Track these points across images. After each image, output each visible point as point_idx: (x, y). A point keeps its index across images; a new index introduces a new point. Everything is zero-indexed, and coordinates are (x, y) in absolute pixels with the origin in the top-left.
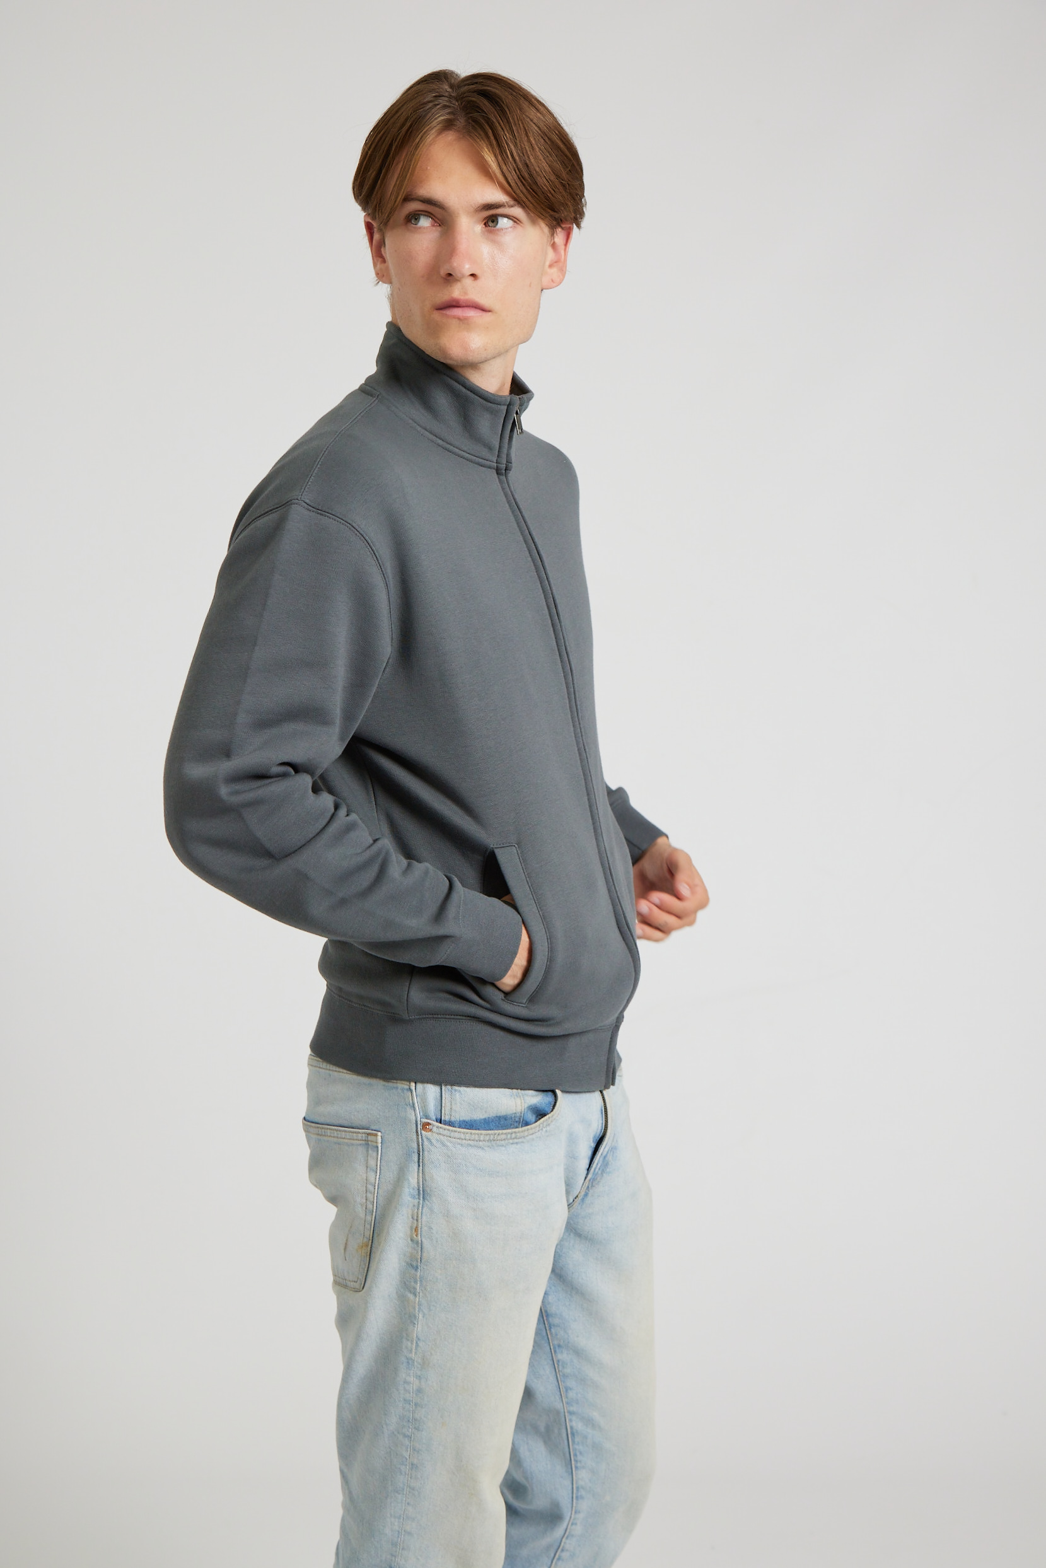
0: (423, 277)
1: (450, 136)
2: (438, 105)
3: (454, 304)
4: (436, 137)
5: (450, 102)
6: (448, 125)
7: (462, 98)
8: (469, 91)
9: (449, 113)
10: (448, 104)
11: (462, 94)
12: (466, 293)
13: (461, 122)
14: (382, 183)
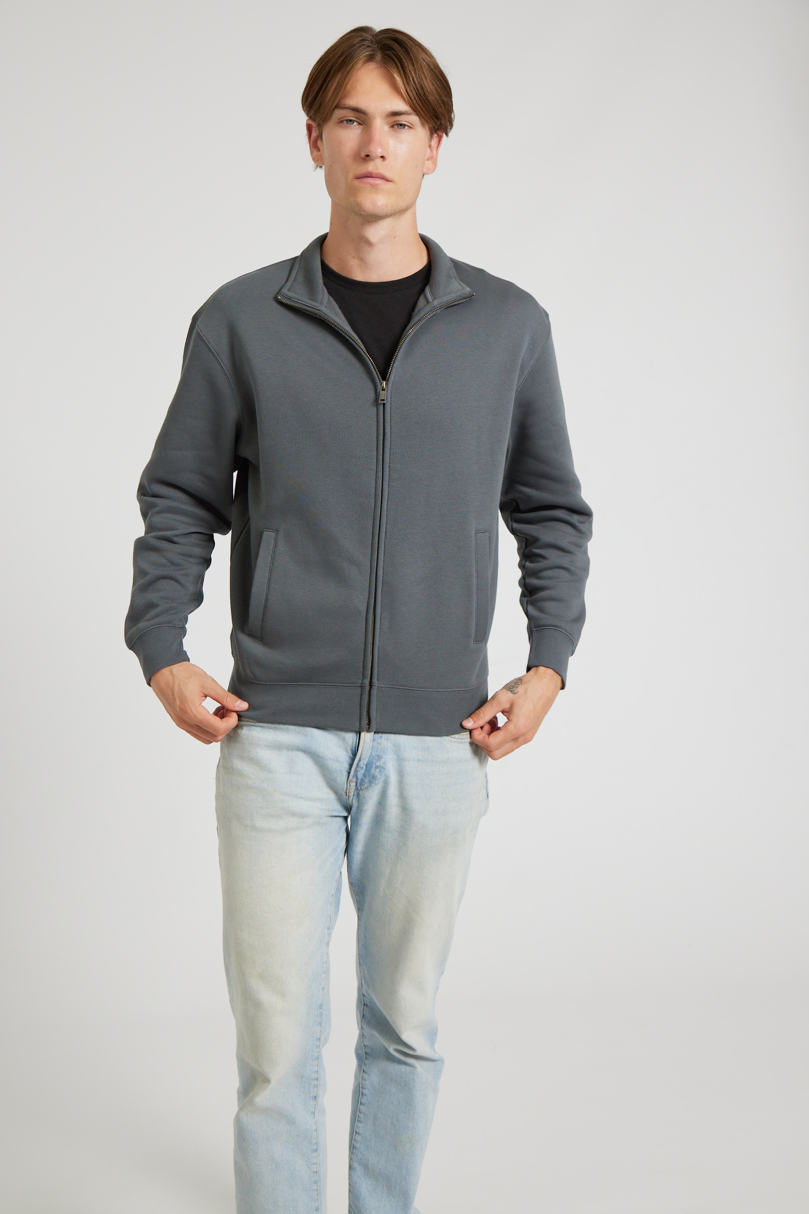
0: (349, 157)
1: (372, 66)
2: (364, 45)
3: (369, 175)
4: (362, 65)
5: (372, 43)
6: (370, 58)
7: (380, 42)
8: (385, 38)
9: (372, 50)
10: (370, 44)
11: (380, 39)
12: (377, 169)
13: (379, 56)
14: (323, 93)
